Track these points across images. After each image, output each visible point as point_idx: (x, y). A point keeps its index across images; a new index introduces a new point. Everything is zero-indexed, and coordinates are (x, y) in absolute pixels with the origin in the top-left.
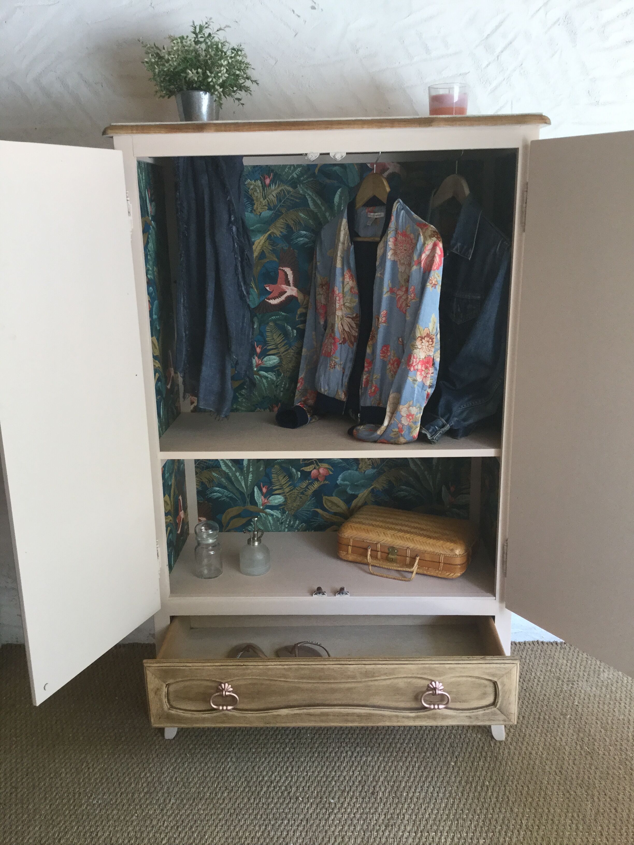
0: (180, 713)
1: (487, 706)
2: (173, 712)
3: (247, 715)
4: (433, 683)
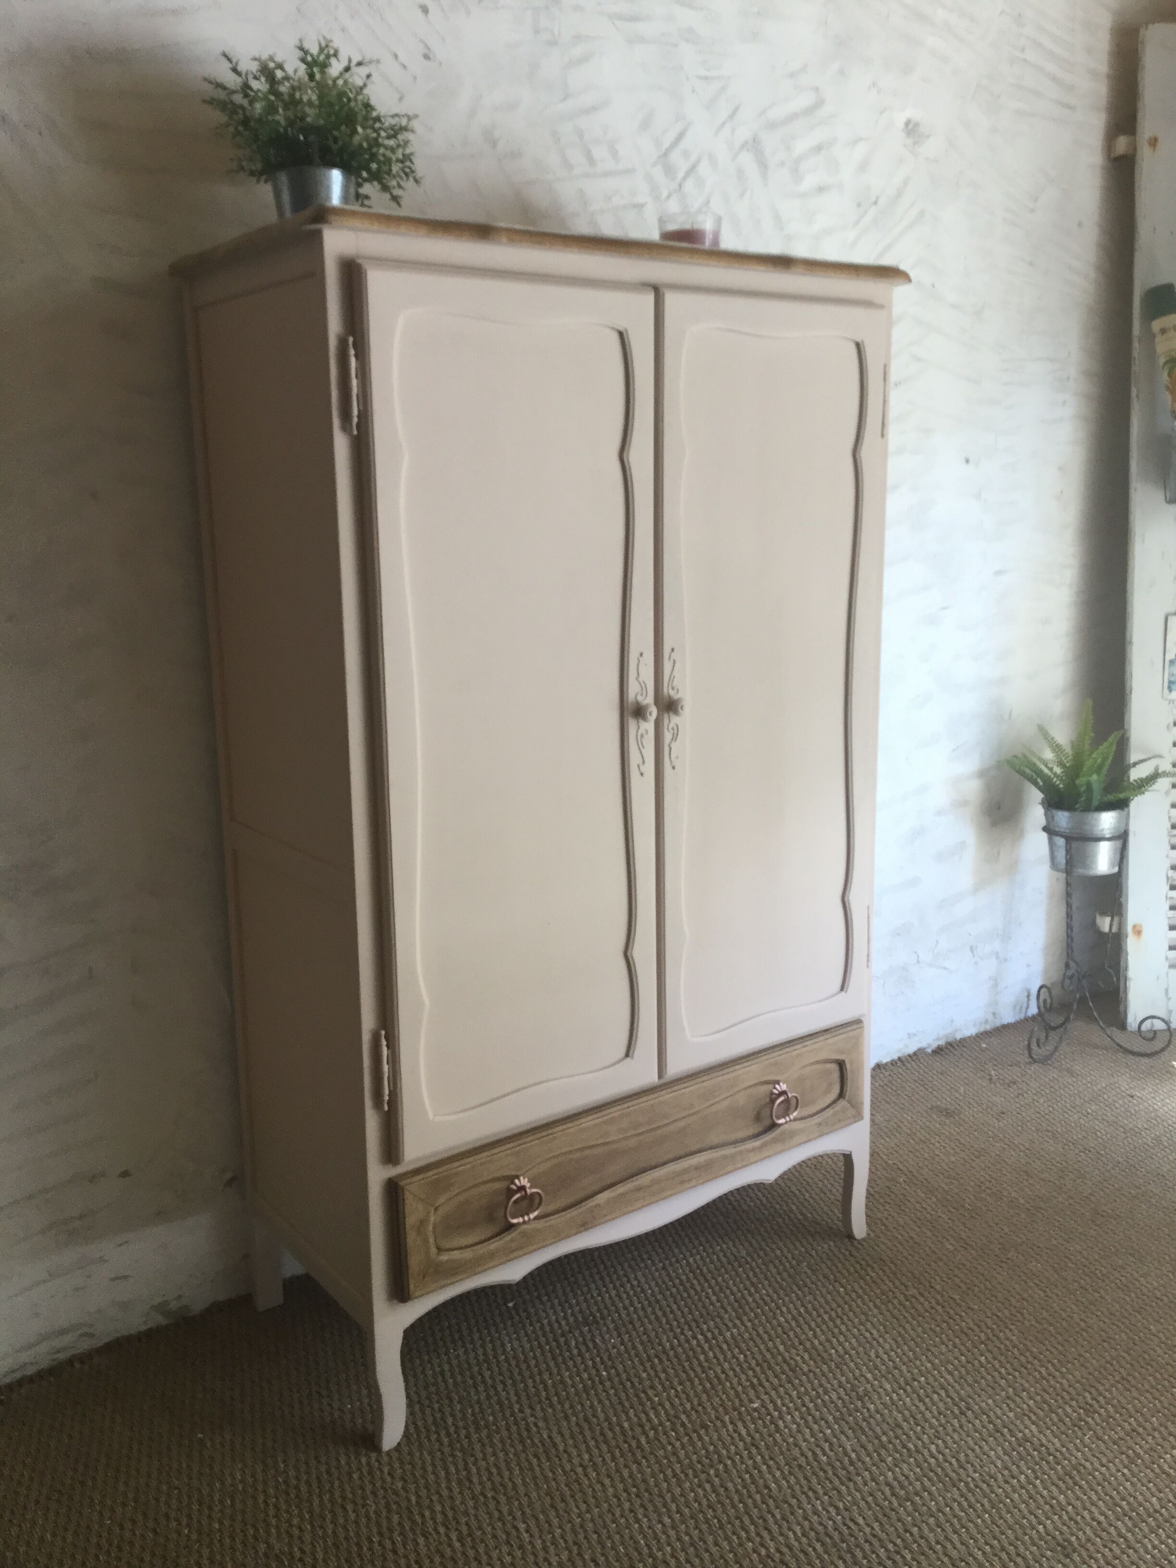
0: (456, 1255)
1: (834, 1102)
2: (444, 1257)
3: (553, 1222)
4: (777, 1086)
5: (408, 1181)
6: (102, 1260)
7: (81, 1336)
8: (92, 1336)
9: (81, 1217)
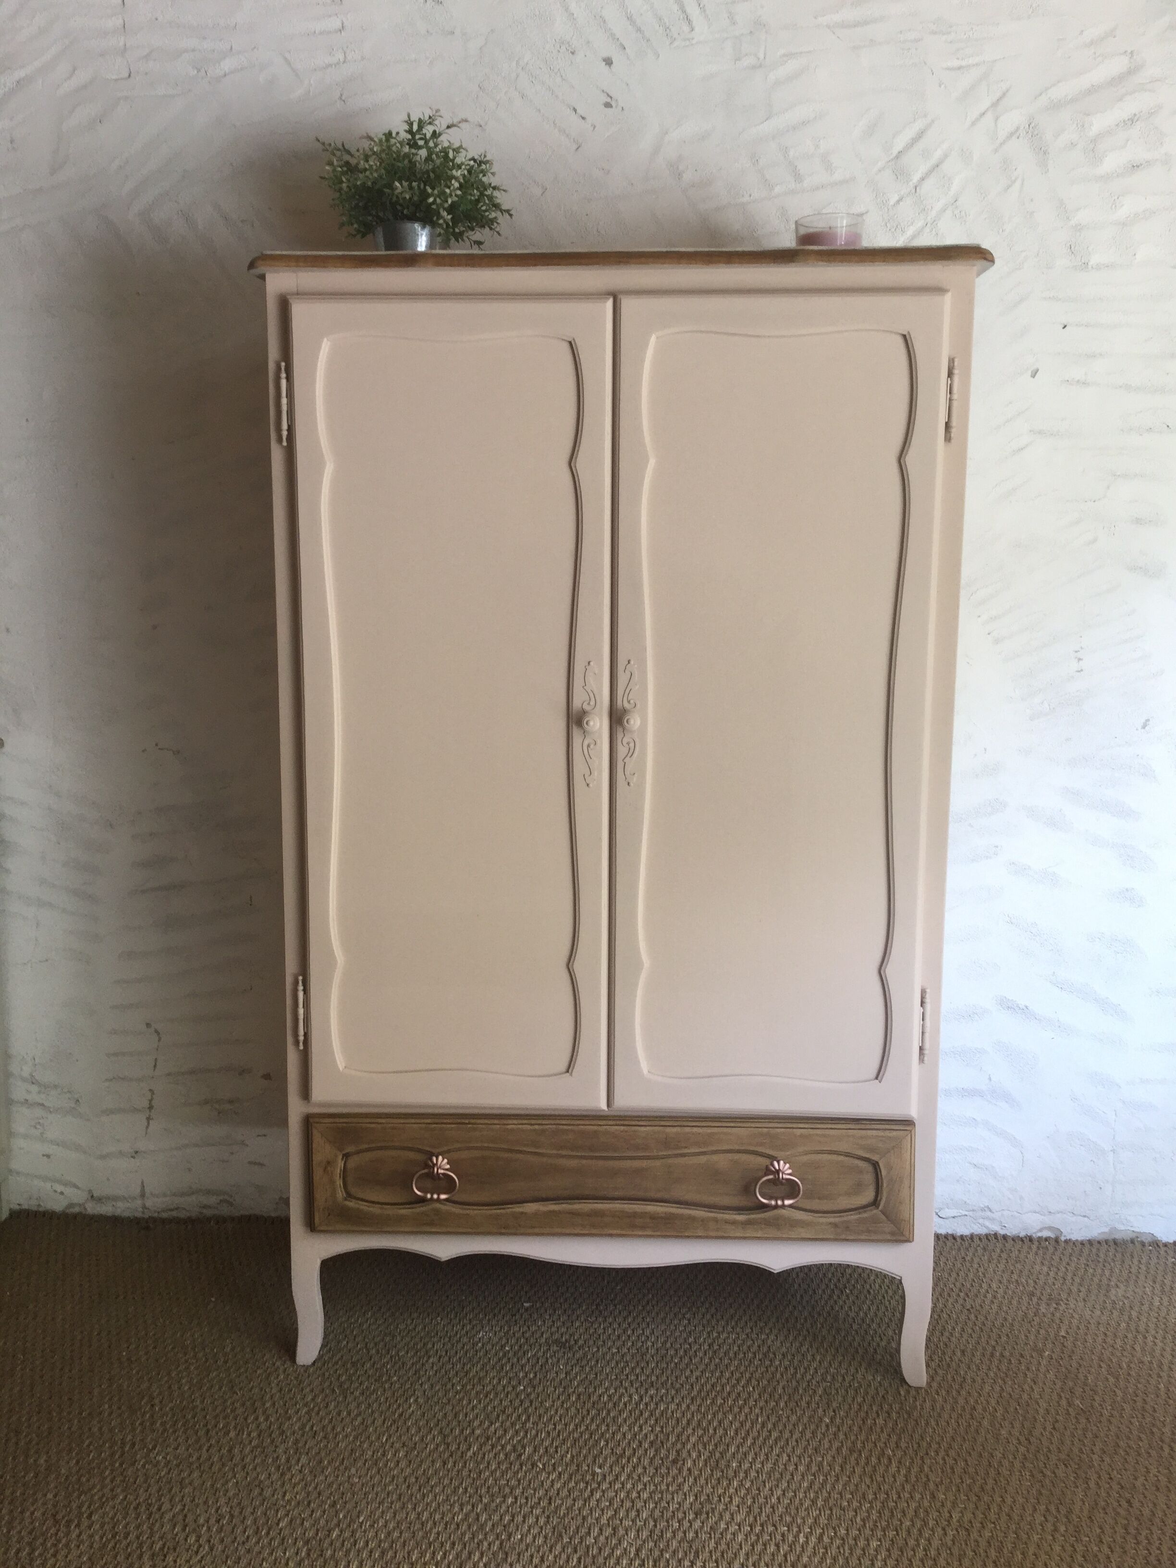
0: (364, 1207)
1: (864, 1207)
2: (351, 1204)
3: (471, 1212)
4: (776, 1164)
5: (317, 1120)
6: (243, 1143)
7: (221, 1201)
8: (231, 1204)
9: (231, 1102)
